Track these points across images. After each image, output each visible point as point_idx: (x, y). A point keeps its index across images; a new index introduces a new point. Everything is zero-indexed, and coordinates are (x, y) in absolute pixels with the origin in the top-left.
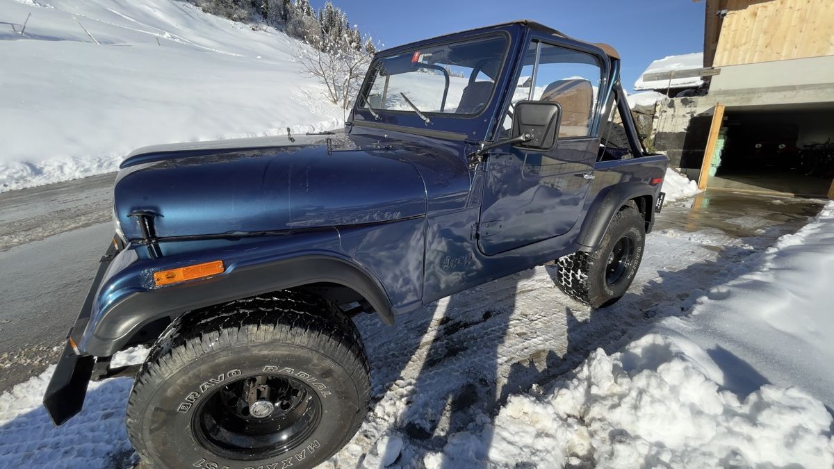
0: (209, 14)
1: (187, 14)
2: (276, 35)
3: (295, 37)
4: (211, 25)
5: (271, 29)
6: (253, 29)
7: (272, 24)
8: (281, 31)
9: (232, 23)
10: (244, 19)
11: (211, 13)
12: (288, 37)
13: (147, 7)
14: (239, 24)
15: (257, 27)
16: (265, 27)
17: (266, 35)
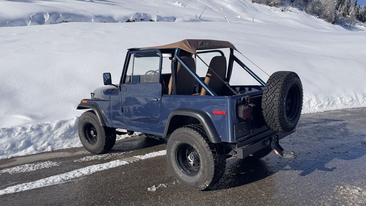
0: (255, 3)
1: (244, 5)
2: (298, 13)
3: (312, 14)
4: (256, 10)
5: (295, 9)
6: (282, 11)
7: (296, 6)
8: (302, 10)
9: (269, 7)
10: (277, 4)
11: (257, 2)
12: (306, 14)
13: (224, 3)
14: (273, 8)
15: (285, 9)
16: (291, 8)
17: (290, 14)
